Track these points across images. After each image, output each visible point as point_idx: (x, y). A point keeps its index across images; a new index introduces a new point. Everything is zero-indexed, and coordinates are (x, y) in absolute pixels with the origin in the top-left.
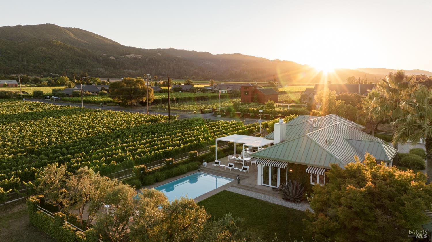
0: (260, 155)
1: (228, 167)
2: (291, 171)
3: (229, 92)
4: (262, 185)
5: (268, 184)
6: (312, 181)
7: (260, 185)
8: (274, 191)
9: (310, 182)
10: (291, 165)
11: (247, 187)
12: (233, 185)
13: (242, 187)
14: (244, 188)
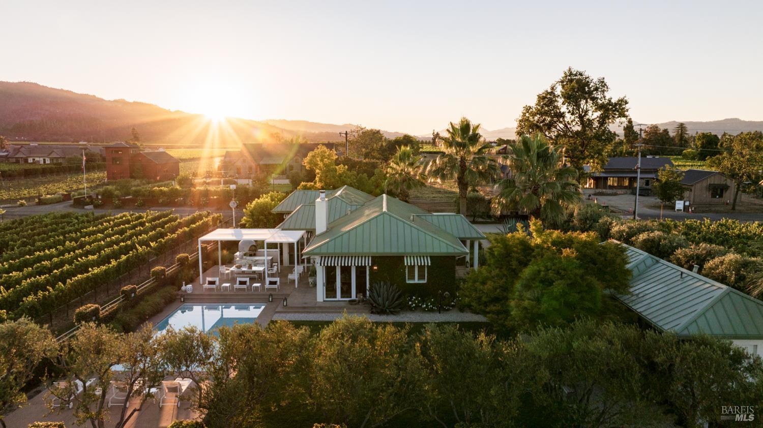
0: (322, 251)
1: (237, 286)
2: (375, 269)
3: (55, 161)
4: (324, 301)
5: (336, 298)
6: (408, 279)
7: (322, 301)
8: (352, 304)
9: (406, 280)
10: (376, 259)
11: (304, 308)
12: (276, 310)
13: (296, 311)
14: (301, 310)
